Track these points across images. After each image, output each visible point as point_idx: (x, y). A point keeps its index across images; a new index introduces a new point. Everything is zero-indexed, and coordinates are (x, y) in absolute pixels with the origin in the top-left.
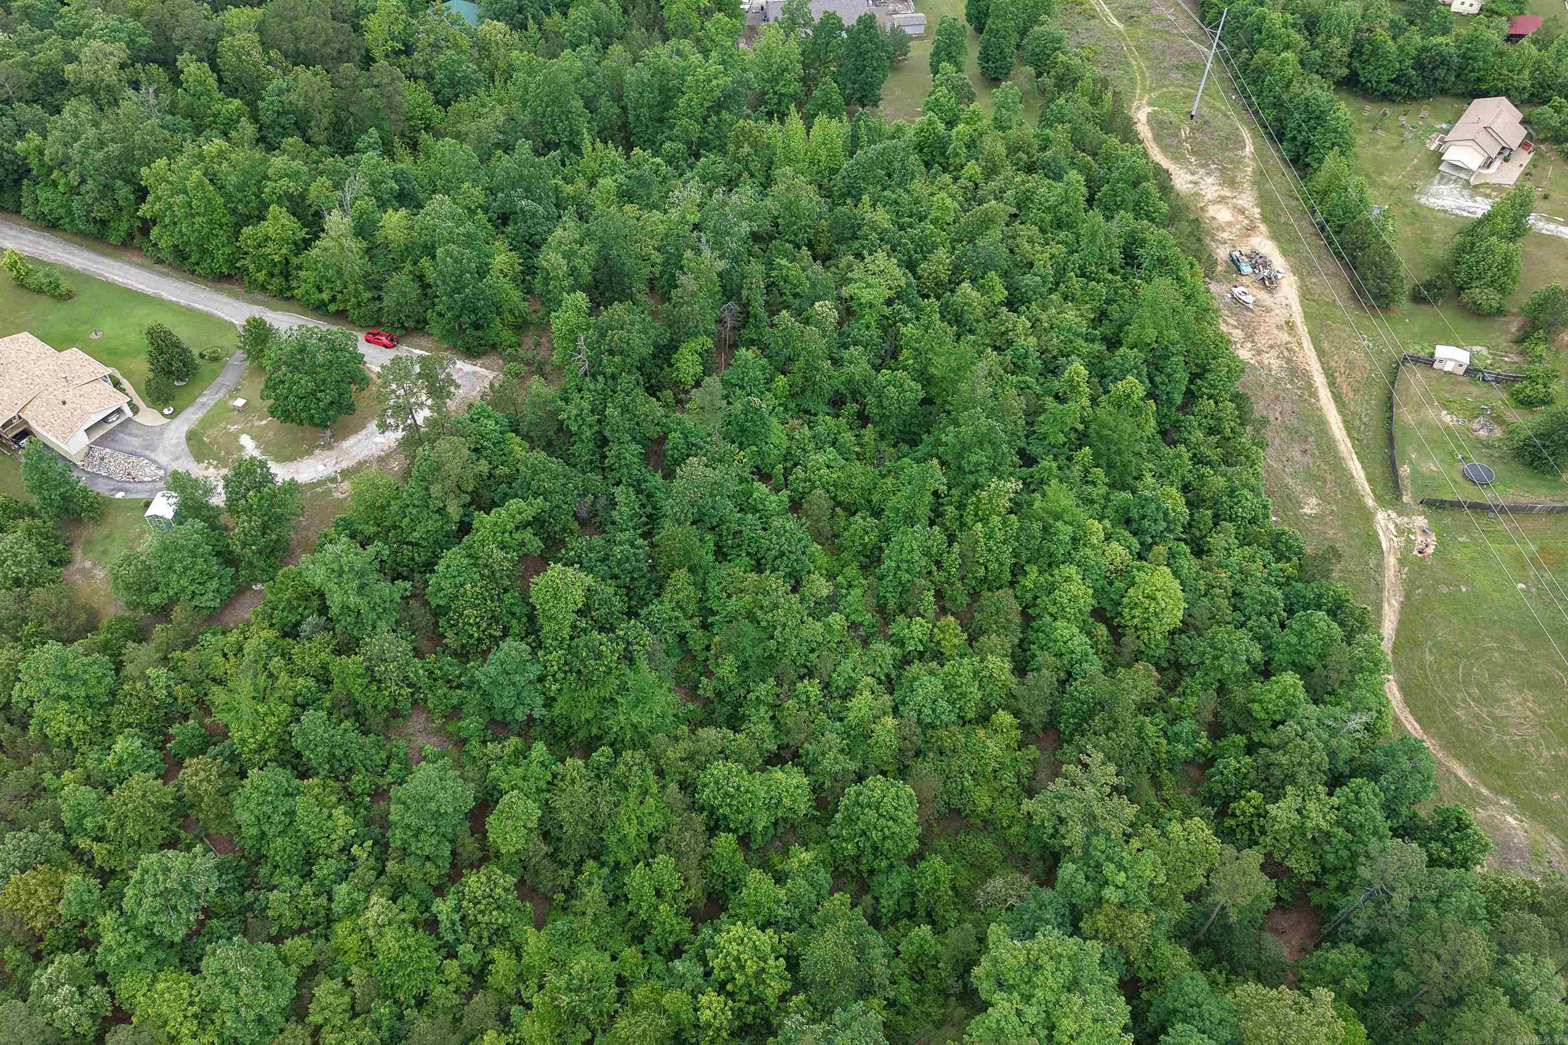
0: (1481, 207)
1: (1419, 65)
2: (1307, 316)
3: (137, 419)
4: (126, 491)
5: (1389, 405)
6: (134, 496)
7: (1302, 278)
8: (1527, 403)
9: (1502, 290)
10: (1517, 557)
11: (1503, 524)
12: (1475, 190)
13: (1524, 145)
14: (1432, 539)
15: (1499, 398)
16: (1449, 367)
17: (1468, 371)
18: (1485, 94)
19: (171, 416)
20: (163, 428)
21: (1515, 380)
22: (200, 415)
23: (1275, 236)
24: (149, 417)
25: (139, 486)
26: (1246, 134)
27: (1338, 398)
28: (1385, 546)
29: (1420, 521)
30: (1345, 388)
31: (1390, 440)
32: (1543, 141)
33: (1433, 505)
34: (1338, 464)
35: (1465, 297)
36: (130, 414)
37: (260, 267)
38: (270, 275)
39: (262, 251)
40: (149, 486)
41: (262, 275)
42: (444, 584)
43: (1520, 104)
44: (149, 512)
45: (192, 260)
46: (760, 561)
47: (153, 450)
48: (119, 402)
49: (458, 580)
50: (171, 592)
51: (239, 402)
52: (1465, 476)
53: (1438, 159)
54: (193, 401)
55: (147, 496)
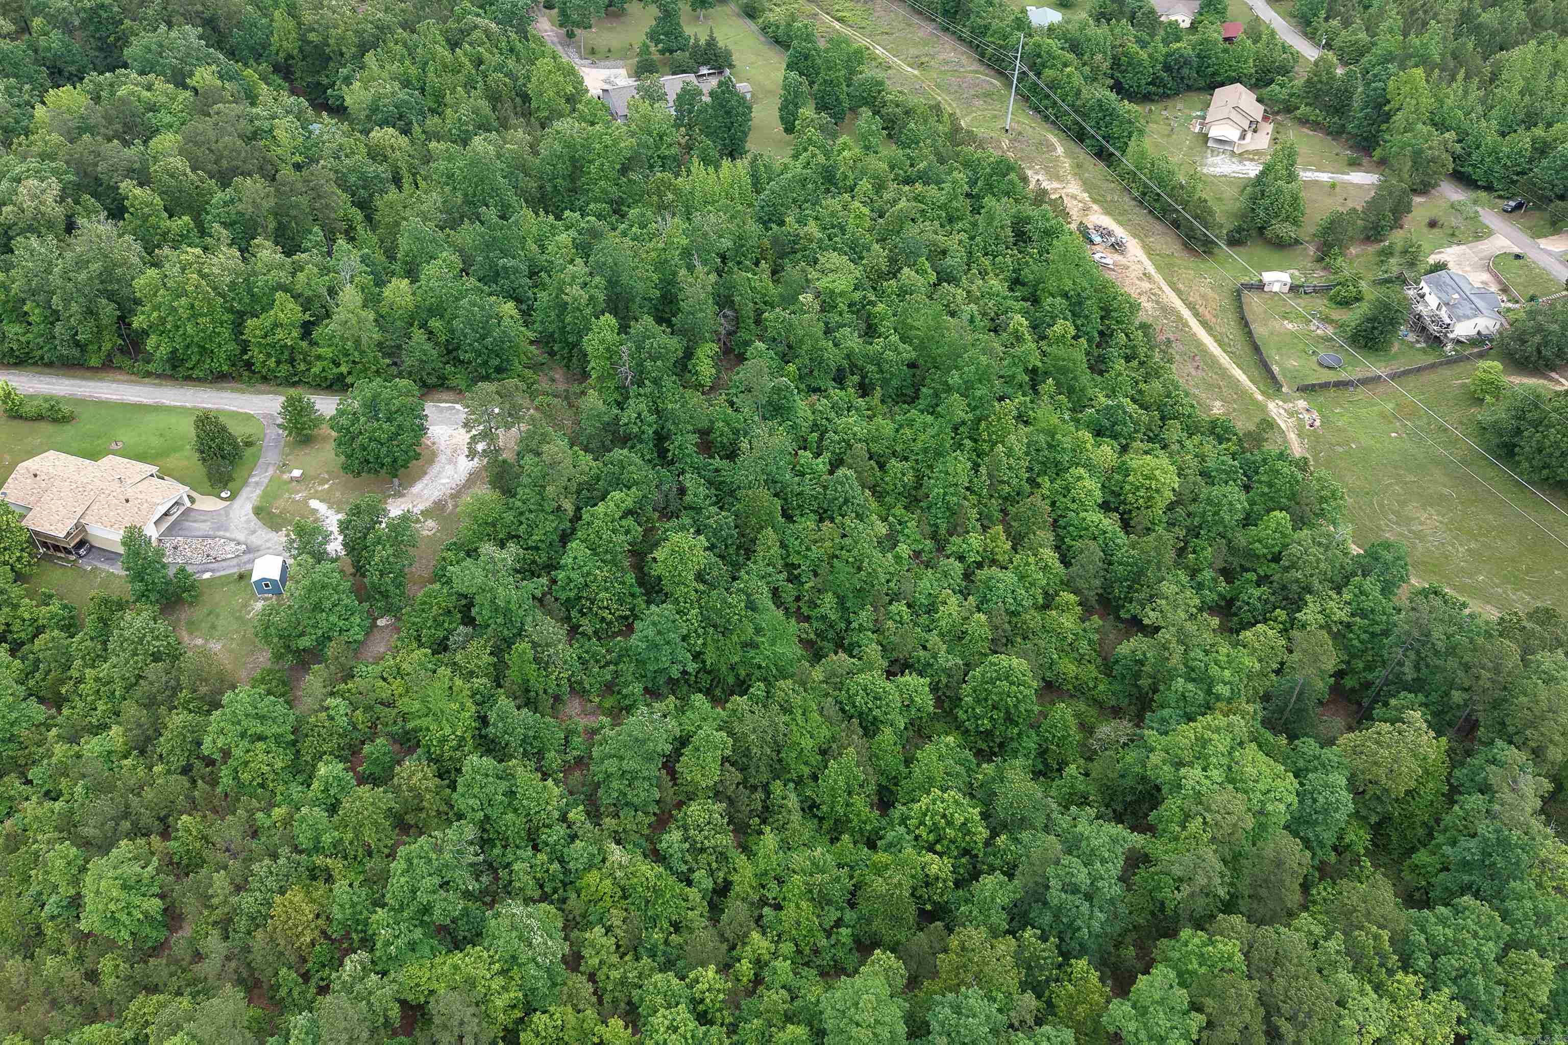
0: (1252, 170)
1: (1167, 68)
2: (1158, 268)
3: (195, 506)
4: (213, 571)
5: (1244, 323)
6: (217, 574)
7: (1142, 241)
8: (1344, 303)
9: (1295, 222)
10: (1382, 415)
11: (1362, 393)
12: (1242, 157)
13: (1265, 118)
14: (1315, 415)
15: (1321, 304)
16: (1276, 288)
17: (1292, 288)
18: (1222, 85)
19: (231, 498)
20: (227, 512)
21: (1329, 288)
22: (258, 492)
23: (1108, 212)
24: (208, 504)
25: (224, 564)
26: (1053, 139)
27: (1204, 324)
28: (1283, 426)
29: (1302, 404)
30: (1208, 317)
31: (1256, 349)
32: (1278, 113)
33: (1307, 390)
34: (1224, 374)
35: (1268, 233)
36: (188, 504)
37: (269, 355)
38: (278, 362)
39: (269, 340)
40: (235, 562)
41: (272, 363)
42: (573, 575)
43: (1252, 87)
44: (255, 578)
45: (189, 365)
46: (823, 515)
47: (226, 530)
48: (182, 491)
49: (585, 570)
50: (320, 633)
51: (297, 473)
52: (1320, 364)
53: (1205, 138)
54: (245, 483)
55: (235, 570)
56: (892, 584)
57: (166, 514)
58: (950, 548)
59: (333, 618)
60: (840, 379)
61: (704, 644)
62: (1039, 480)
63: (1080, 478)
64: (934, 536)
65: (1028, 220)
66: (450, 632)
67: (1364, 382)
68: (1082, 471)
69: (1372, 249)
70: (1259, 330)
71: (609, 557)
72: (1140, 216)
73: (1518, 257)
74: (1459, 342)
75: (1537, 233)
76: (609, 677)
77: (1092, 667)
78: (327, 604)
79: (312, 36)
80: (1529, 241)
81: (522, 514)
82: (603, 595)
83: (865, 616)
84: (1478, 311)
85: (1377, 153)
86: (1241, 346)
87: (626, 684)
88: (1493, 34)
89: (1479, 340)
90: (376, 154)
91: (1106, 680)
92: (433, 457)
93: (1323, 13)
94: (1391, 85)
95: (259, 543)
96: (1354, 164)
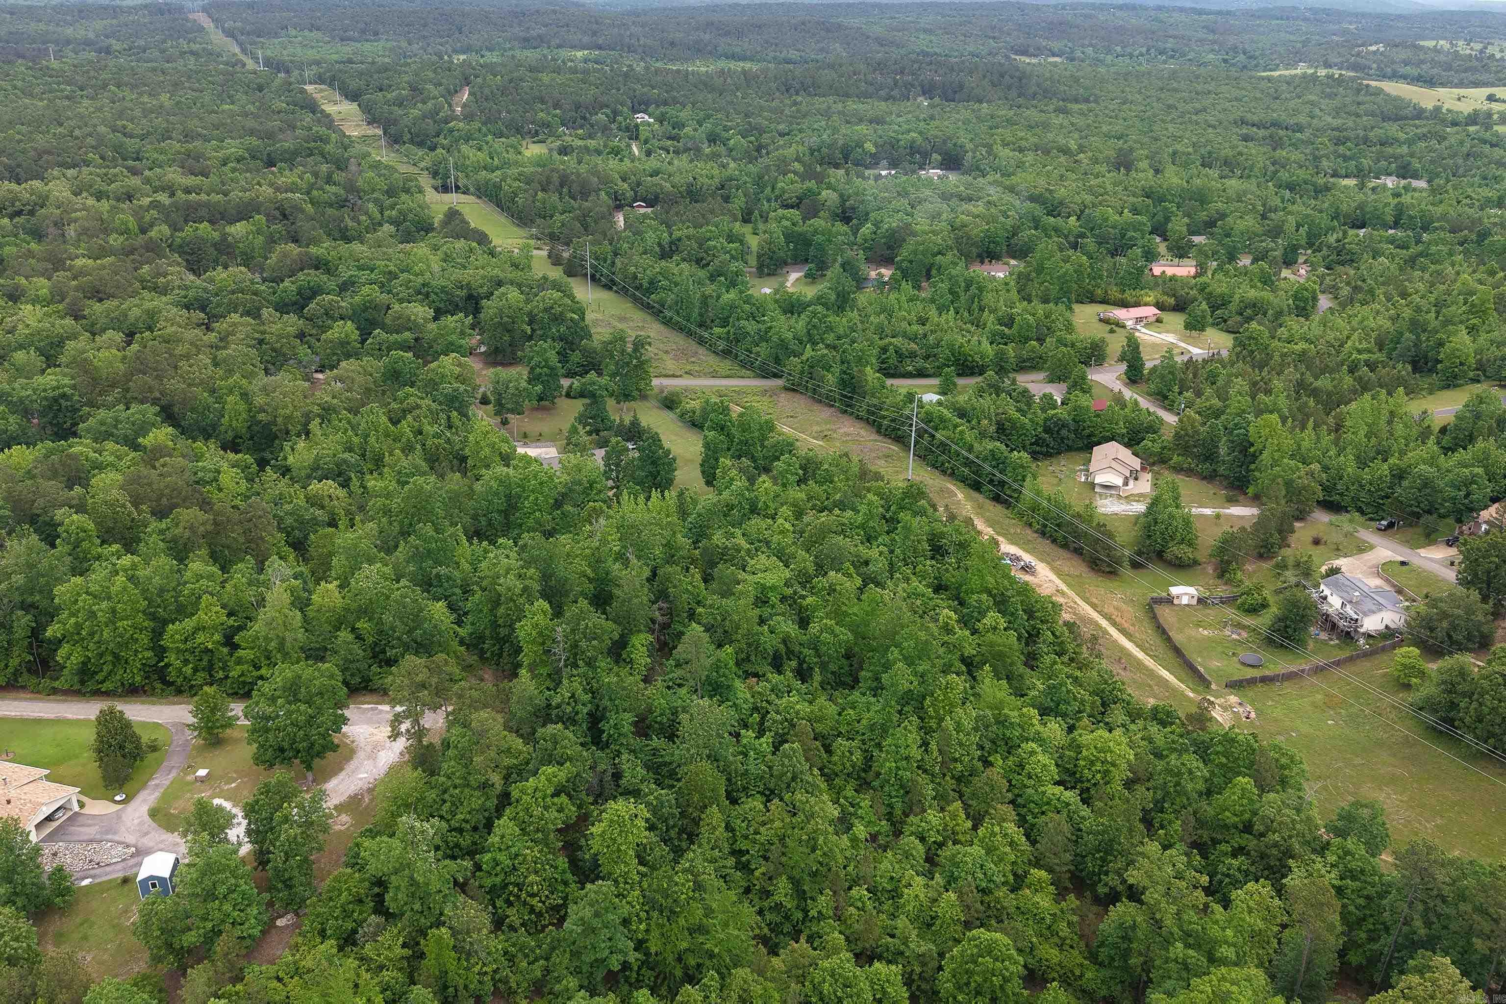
0: (1140, 507)
1: (1047, 430)
2: (1068, 585)
3: (84, 811)
4: (93, 877)
5: (1162, 631)
6: (98, 881)
7: (1048, 563)
8: (1253, 610)
9: (1190, 545)
10: (1315, 705)
11: (1288, 688)
12: (1128, 499)
13: (1143, 469)
14: (1249, 708)
15: (1230, 613)
16: (1185, 600)
17: (1200, 601)
18: (1099, 443)
19: (127, 800)
20: (118, 815)
21: (1235, 599)
22: (157, 794)
23: (1012, 542)
24: (98, 808)
25: (108, 869)
26: (953, 488)
27: (1122, 631)
28: (1220, 719)
29: (1233, 699)
30: (1126, 625)
31: (1177, 651)
32: (1153, 464)
33: (1236, 685)
34: (1152, 674)
35: (1168, 556)
36: (76, 808)
37: (186, 662)
38: (195, 670)
39: (189, 645)
40: (119, 867)
41: (188, 670)
42: (502, 857)
43: (1128, 445)
44: (139, 879)
45: (100, 677)
46: (769, 795)
47: (115, 833)
48: (69, 793)
49: (513, 850)
50: (209, 925)
51: (202, 772)
52: (1244, 664)
53: (1093, 485)
54: (144, 786)
55: (121, 875)
56: (850, 869)
57: (49, 819)
58: (907, 829)
59: (227, 907)
60: (777, 665)
61: (647, 931)
62: (991, 759)
63: (1033, 753)
64: (889, 817)
65: (942, 535)
66: (360, 924)
67: (1289, 677)
68: (1034, 745)
69: (1266, 565)
70: (1178, 638)
71: (540, 835)
72: (1046, 545)
73: (1403, 563)
74: (1369, 636)
75: (1414, 545)
76: (539, 974)
77: (1075, 953)
78: (222, 890)
79: (261, 416)
80: (1409, 551)
81: (445, 792)
82: (532, 878)
83: (824, 902)
84: (1380, 607)
85: (1251, 490)
86: (1162, 650)
87: (558, 980)
88: (1329, 394)
89: (1388, 633)
90: (314, 501)
91: (1094, 968)
92: (351, 753)
93: (1176, 389)
94: (1251, 429)
95: (151, 844)
96: (1231, 501)
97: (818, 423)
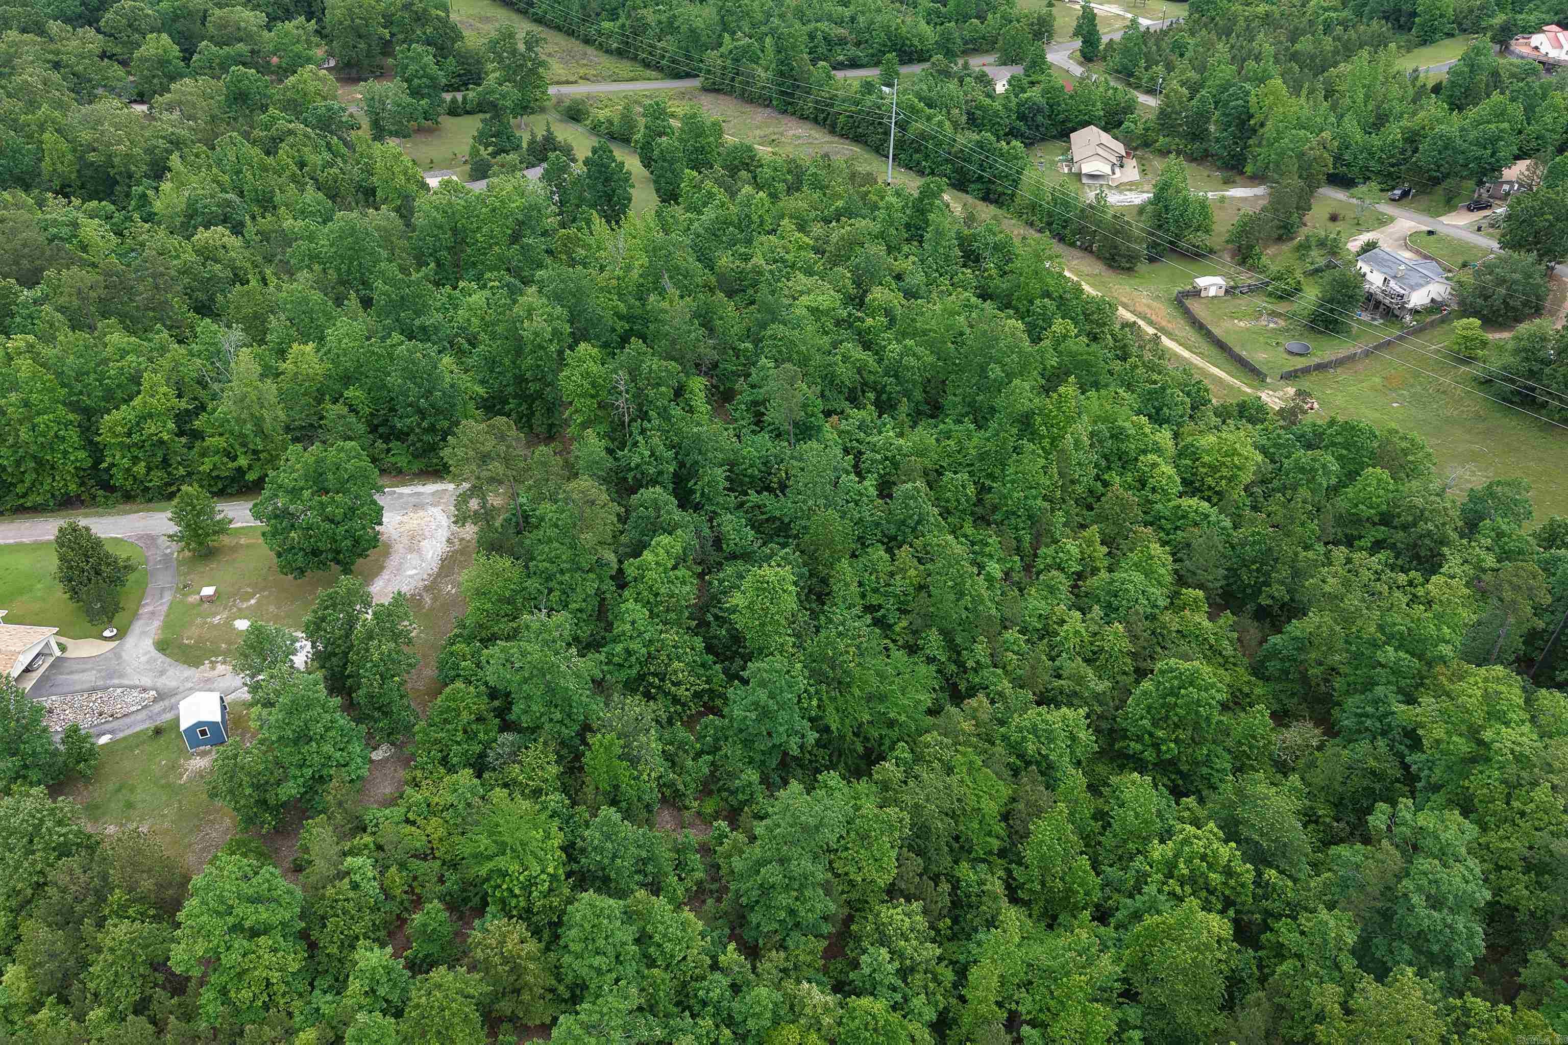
1: (1021, 117)
3: (67, 655)
4: (110, 732)
5: (1200, 326)
6: (121, 735)
8: (1284, 296)
9: (1208, 231)
10: (1373, 389)
11: (1342, 375)
12: (1120, 188)
13: (1127, 154)
14: (1310, 398)
15: (1263, 301)
16: (1212, 292)
17: (1227, 291)
18: (1074, 130)
19: (121, 635)
20: (116, 654)
21: (1264, 285)
22: (156, 624)
24: (85, 648)
25: (127, 720)
29: (1291, 391)
30: (1164, 323)
31: (1221, 345)
33: (1289, 377)
35: (1184, 246)
36: (58, 653)
37: (135, 460)
38: (149, 469)
39: (136, 437)
40: (139, 717)
41: (141, 468)
42: (634, 646)
44: (184, 726)
47: (121, 676)
48: (45, 635)
49: (647, 636)
50: (308, 772)
51: (208, 591)
52: (1291, 353)
53: (1079, 175)
54: (135, 615)
55: (149, 725)
57: (27, 670)
59: (326, 748)
61: (820, 706)
63: (1154, 465)
64: (1019, 551)
66: (487, 745)
67: (1339, 363)
68: (1155, 457)
69: (1286, 247)
70: (1216, 331)
71: (673, 616)
73: (1430, 233)
74: (1415, 312)
75: (1435, 213)
79: (92, 157)
80: (1431, 220)
82: (676, 665)
83: (981, 650)
84: (1428, 280)
85: (1249, 169)
86: (1206, 347)
89: (1435, 306)
92: (387, 550)
93: (1143, 63)
94: (1253, 99)
95: (174, 684)
96: (1228, 182)
97: (758, 128)
